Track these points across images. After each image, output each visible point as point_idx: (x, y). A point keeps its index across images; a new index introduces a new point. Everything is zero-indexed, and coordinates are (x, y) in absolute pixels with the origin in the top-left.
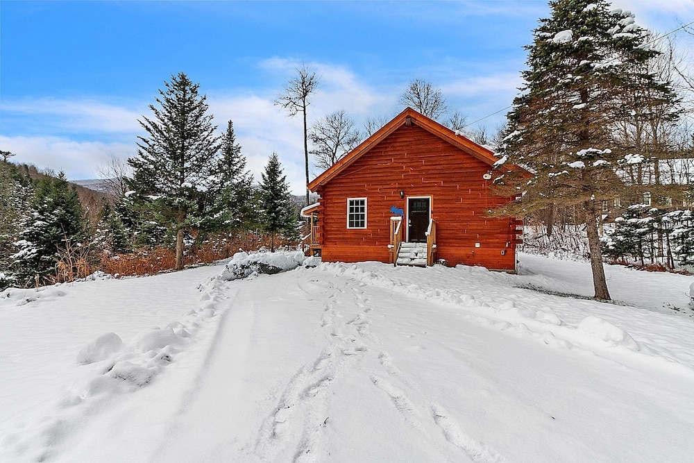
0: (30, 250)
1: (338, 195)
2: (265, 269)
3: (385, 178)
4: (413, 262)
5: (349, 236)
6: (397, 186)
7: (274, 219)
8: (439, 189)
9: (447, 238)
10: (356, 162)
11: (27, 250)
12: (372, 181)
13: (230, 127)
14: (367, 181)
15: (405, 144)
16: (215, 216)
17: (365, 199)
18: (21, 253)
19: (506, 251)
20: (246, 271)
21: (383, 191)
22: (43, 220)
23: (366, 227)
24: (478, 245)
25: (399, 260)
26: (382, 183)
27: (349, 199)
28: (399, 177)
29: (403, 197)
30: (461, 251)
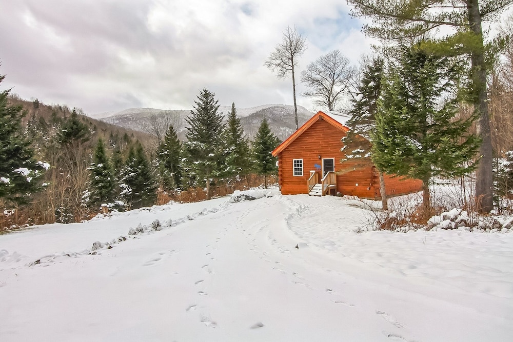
0: (128, 190)
1: (289, 157)
2: (248, 198)
3: (312, 148)
4: (317, 194)
5: (294, 180)
6: (318, 152)
7: (265, 165)
8: (338, 154)
9: (343, 181)
10: (297, 139)
11: (127, 190)
12: (305, 150)
13: (233, 107)
14: (303, 150)
15: (321, 129)
16: (226, 170)
17: (302, 160)
18: (125, 191)
19: (370, 188)
20: (239, 199)
21: (310, 155)
22: (135, 172)
23: (302, 175)
24: (357, 185)
25: (310, 193)
26: (311, 150)
27: (294, 160)
28: (318, 148)
29: (320, 159)
30: (349, 188)
